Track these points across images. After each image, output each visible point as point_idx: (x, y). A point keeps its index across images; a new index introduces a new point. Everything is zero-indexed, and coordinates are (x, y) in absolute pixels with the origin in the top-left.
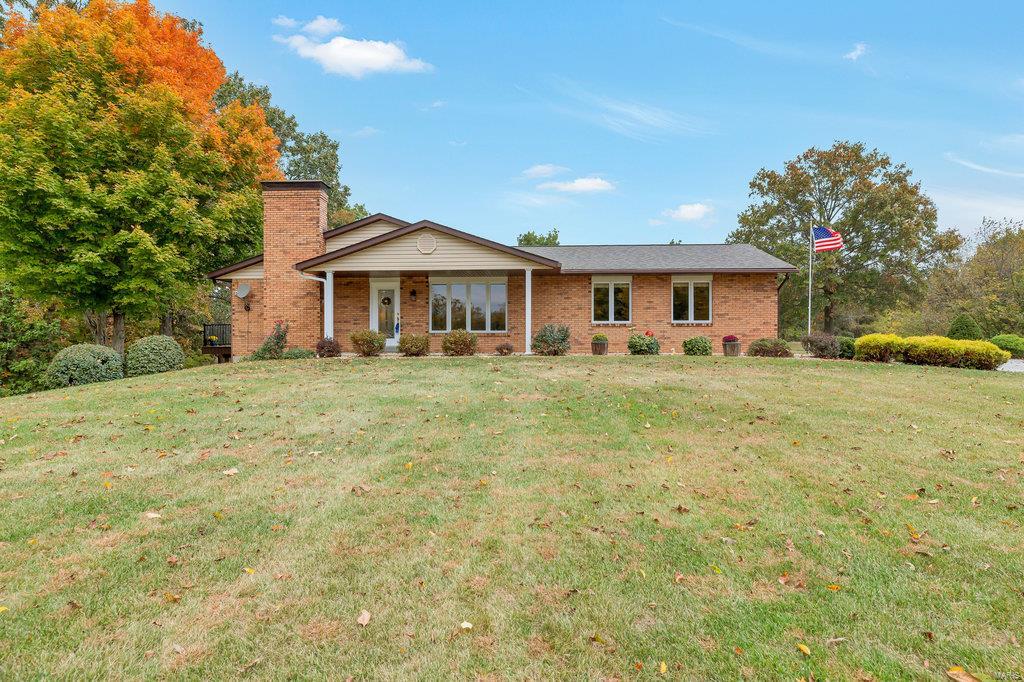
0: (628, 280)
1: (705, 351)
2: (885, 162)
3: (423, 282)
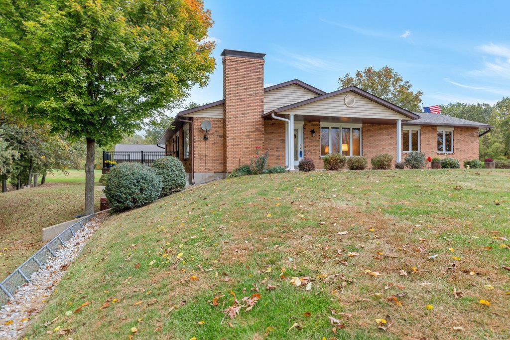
3: (317, 125)
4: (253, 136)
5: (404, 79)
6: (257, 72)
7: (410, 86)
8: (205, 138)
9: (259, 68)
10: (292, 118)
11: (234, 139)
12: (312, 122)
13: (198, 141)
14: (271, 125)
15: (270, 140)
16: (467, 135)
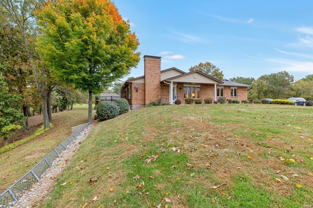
0: (223, 87)
2: (214, 67)
4: (156, 90)
5: (216, 67)
6: (158, 64)
7: (219, 69)
8: (137, 91)
10: (172, 83)
11: (148, 91)
12: (180, 85)
13: (134, 92)
15: (163, 92)
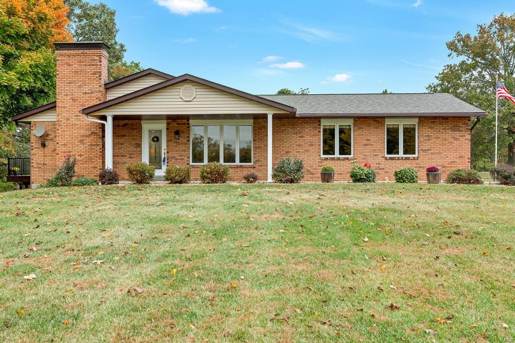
0: (350, 122)
1: (412, 179)
3: (185, 124)
4: (88, 141)
6: (93, 65)
8: (44, 145)
9: (96, 60)
11: (65, 145)
12: (177, 121)
13: (36, 148)
14: (122, 126)
15: (122, 144)
16: (444, 129)
